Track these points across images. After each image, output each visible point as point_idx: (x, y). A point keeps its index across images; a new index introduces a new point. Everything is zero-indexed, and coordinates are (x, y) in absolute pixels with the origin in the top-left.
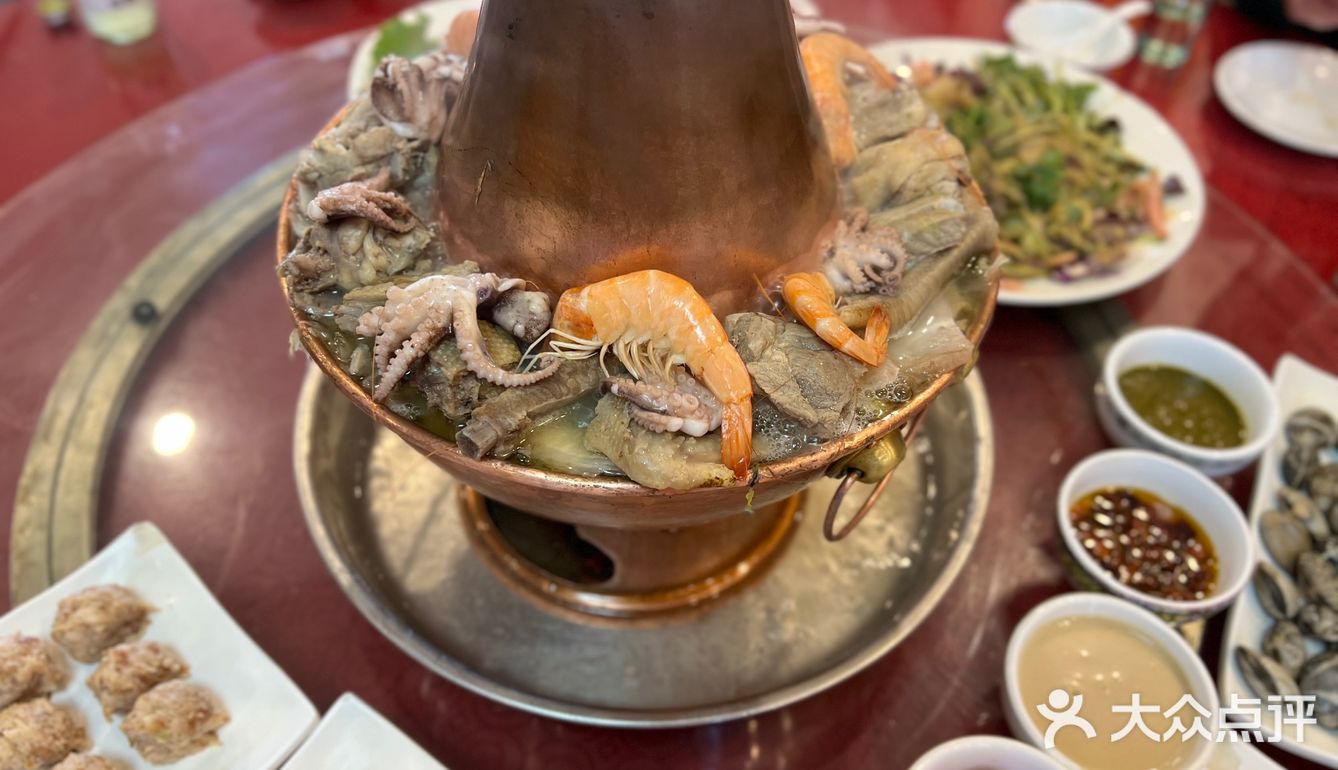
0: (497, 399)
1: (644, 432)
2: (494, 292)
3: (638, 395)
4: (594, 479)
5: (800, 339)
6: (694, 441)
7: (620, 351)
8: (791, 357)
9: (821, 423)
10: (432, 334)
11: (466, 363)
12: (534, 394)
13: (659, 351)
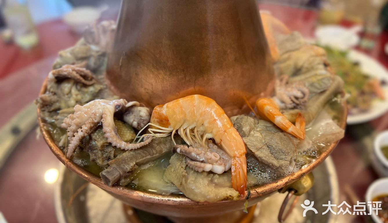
0: (121, 156)
1: (192, 172)
2: (123, 107)
3: (190, 153)
4: (168, 196)
5: (267, 127)
6: (218, 176)
7: (181, 133)
8: (263, 135)
9: (281, 167)
10: (92, 125)
11: (107, 138)
12: (139, 154)
13: (200, 132)
